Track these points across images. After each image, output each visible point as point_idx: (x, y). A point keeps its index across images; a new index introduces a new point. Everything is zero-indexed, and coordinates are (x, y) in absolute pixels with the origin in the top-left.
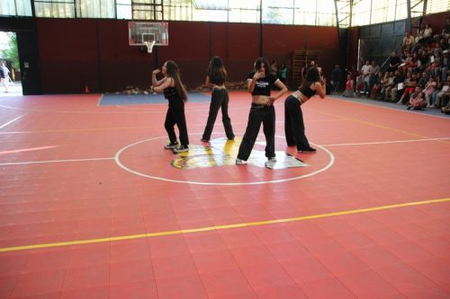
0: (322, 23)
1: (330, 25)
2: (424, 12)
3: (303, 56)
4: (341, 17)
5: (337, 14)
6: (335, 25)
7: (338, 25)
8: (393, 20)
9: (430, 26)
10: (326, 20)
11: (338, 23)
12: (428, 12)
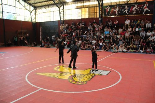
0: (26, 20)
1: (29, 21)
2: (64, 19)
3: (21, 32)
4: (33, 18)
5: (31, 17)
6: (31, 21)
7: (32, 21)
8: (53, 20)
9: (67, 24)
10: (28, 19)
11: (32, 20)
12: (65, 19)
